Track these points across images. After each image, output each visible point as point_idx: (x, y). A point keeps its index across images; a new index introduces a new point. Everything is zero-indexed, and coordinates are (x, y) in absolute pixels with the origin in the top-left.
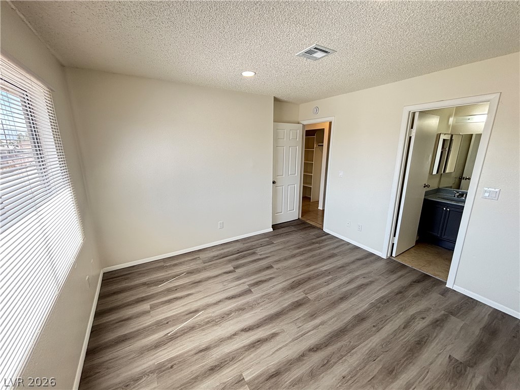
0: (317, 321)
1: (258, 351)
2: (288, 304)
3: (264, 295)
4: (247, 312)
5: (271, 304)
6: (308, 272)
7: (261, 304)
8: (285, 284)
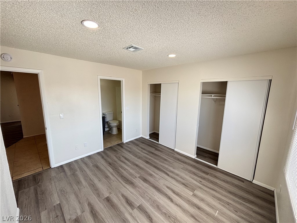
0: (153, 173)
1: (179, 192)
2: (146, 184)
3: (142, 196)
4: (159, 203)
5: (148, 192)
6: (114, 176)
7: (150, 197)
8: (128, 187)
